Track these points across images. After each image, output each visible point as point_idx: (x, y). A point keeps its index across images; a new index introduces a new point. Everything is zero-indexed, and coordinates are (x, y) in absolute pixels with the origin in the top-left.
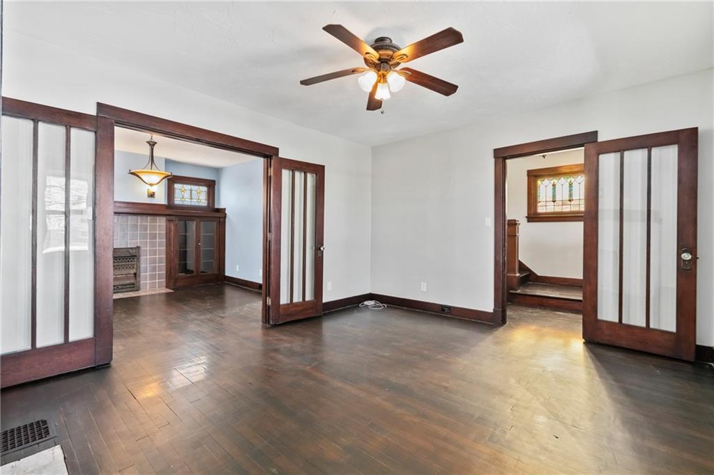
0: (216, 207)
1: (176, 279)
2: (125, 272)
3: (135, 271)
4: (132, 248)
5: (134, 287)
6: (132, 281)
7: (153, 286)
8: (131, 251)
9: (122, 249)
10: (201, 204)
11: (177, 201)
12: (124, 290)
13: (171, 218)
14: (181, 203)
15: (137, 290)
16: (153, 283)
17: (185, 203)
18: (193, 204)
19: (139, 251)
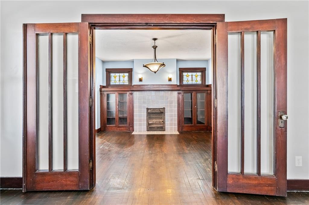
0: (207, 84)
1: (183, 127)
2: (158, 120)
3: (163, 120)
4: (161, 109)
5: (162, 129)
6: (162, 126)
7: (171, 129)
8: (160, 109)
9: (157, 108)
10: (198, 83)
11: (185, 82)
12: (158, 130)
13: (180, 92)
14: (186, 83)
15: (164, 131)
16: (171, 127)
17: (189, 83)
18: (193, 83)
19: (164, 110)
